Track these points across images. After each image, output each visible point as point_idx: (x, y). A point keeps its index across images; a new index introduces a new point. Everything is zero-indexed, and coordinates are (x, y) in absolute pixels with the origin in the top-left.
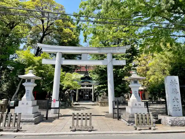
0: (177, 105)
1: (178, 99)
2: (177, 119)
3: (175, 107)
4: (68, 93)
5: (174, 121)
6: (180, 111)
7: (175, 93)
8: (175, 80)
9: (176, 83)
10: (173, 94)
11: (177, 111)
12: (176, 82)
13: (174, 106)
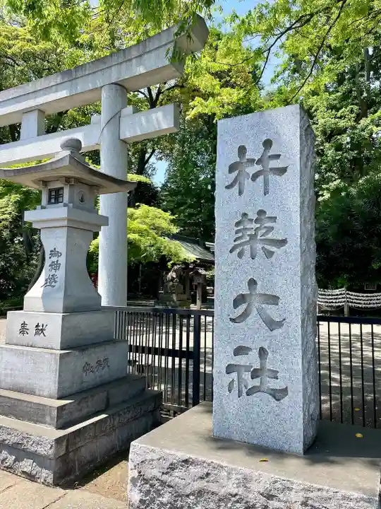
0: (262, 352)
1: (274, 299)
2: (192, 469)
3: (241, 360)
4: (175, 276)
5: (163, 483)
6: (285, 400)
7: (259, 246)
8: (268, 144)
9: (274, 164)
10: (240, 255)
11: (256, 397)
12: (278, 156)
13: (239, 351)
